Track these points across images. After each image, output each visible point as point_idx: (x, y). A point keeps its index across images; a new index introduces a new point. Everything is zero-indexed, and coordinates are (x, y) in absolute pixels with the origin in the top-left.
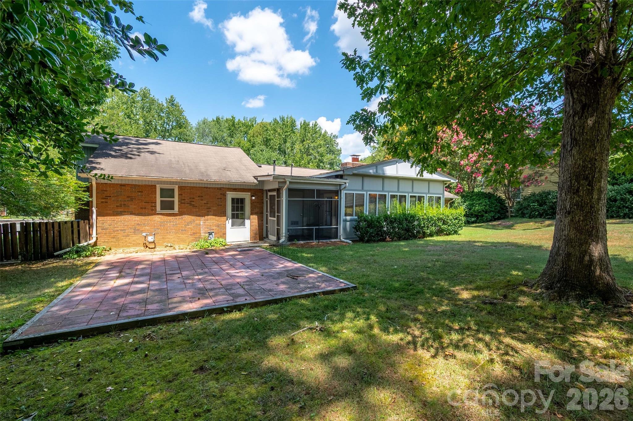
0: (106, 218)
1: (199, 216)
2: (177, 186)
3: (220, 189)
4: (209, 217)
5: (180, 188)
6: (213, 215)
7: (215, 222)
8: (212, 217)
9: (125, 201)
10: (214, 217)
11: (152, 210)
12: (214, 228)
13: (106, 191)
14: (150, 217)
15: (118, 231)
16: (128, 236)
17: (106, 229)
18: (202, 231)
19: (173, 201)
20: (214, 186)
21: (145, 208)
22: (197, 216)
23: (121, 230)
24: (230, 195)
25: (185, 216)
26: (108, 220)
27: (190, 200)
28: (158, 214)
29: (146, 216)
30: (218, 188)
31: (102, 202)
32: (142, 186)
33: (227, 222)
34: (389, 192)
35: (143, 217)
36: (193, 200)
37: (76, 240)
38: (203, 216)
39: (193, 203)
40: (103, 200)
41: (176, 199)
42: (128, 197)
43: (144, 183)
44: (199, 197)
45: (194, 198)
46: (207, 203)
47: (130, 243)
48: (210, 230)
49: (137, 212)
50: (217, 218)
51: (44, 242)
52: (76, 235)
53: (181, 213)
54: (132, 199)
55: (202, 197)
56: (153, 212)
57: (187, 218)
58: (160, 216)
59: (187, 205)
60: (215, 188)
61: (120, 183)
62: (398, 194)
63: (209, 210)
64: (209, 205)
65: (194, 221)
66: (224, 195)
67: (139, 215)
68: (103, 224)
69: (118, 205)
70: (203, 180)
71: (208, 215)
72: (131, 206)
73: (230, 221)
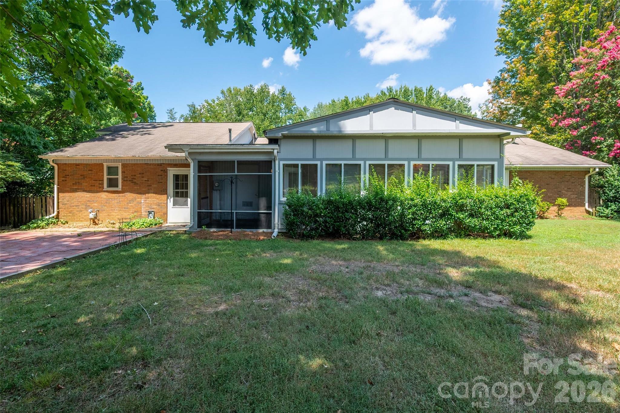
0: (65, 194)
1: (141, 193)
2: (121, 164)
3: (161, 165)
4: (150, 195)
5: (124, 166)
6: (154, 193)
7: (156, 201)
8: (152, 195)
9: (79, 179)
10: (155, 195)
11: (100, 187)
12: (155, 207)
13: (65, 170)
14: (98, 194)
15: (73, 206)
16: (81, 211)
17: (66, 204)
18: (143, 210)
19: (118, 179)
20: (154, 162)
21: (94, 186)
22: (137, 193)
23: (76, 206)
24: (172, 172)
25: (128, 194)
26: (66, 197)
27: (132, 177)
28: (105, 191)
29: (95, 193)
30: (158, 165)
31: (63, 180)
32: (92, 164)
33: (168, 200)
34: (365, 160)
35: (93, 195)
36: (135, 177)
37: (44, 213)
38: (144, 193)
39: (135, 181)
40: (64, 179)
41: (120, 177)
42: (81, 175)
43: (93, 162)
44: (140, 174)
45: (135, 176)
46: (148, 181)
47: (82, 218)
48: (151, 209)
49: (88, 189)
50: (158, 196)
51: (24, 213)
52: (44, 209)
53: (123, 192)
54: (84, 177)
55: (143, 174)
56: (99, 189)
57: (129, 196)
58: (106, 194)
59: (129, 182)
60: (155, 165)
61: (75, 162)
62: (386, 163)
63: (150, 187)
64: (149, 182)
65: (136, 199)
66: (166, 172)
67: (89, 192)
68: (63, 200)
69: (74, 182)
70: (136, 157)
71: (148, 193)
72: (83, 184)
73: (172, 199)
